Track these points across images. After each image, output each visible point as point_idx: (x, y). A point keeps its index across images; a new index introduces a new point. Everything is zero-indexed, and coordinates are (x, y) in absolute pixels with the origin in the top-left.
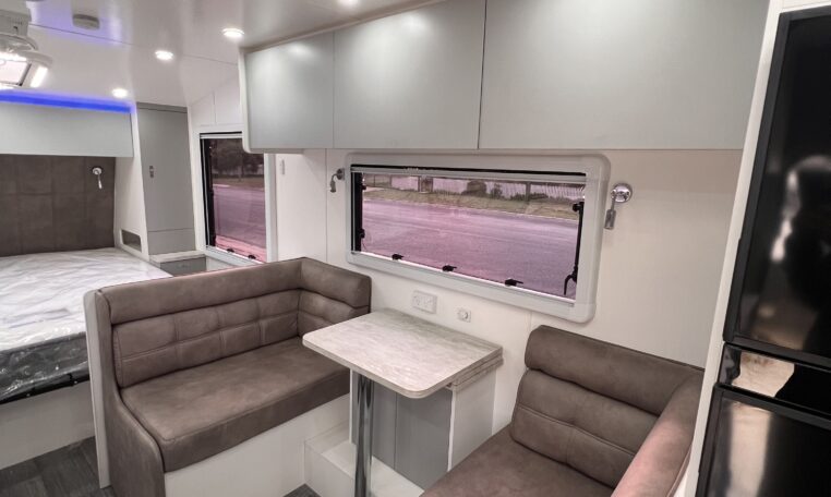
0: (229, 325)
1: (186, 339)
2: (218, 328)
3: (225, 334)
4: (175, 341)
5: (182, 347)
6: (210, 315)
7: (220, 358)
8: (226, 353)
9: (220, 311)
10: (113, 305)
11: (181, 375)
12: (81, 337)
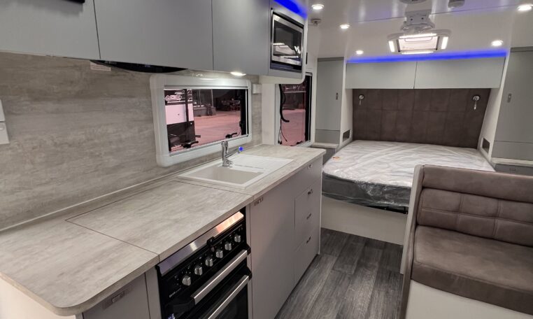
0: (506, 218)
1: (467, 213)
2: (495, 216)
3: (500, 223)
4: (457, 211)
5: (462, 217)
6: (492, 205)
7: (490, 238)
8: (496, 237)
9: (502, 204)
10: (426, 176)
11: (455, 235)
12: (408, 190)
